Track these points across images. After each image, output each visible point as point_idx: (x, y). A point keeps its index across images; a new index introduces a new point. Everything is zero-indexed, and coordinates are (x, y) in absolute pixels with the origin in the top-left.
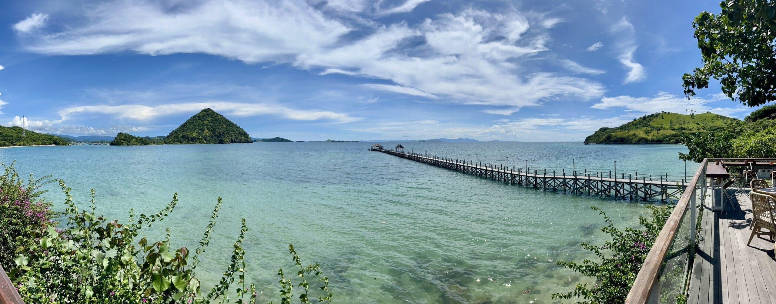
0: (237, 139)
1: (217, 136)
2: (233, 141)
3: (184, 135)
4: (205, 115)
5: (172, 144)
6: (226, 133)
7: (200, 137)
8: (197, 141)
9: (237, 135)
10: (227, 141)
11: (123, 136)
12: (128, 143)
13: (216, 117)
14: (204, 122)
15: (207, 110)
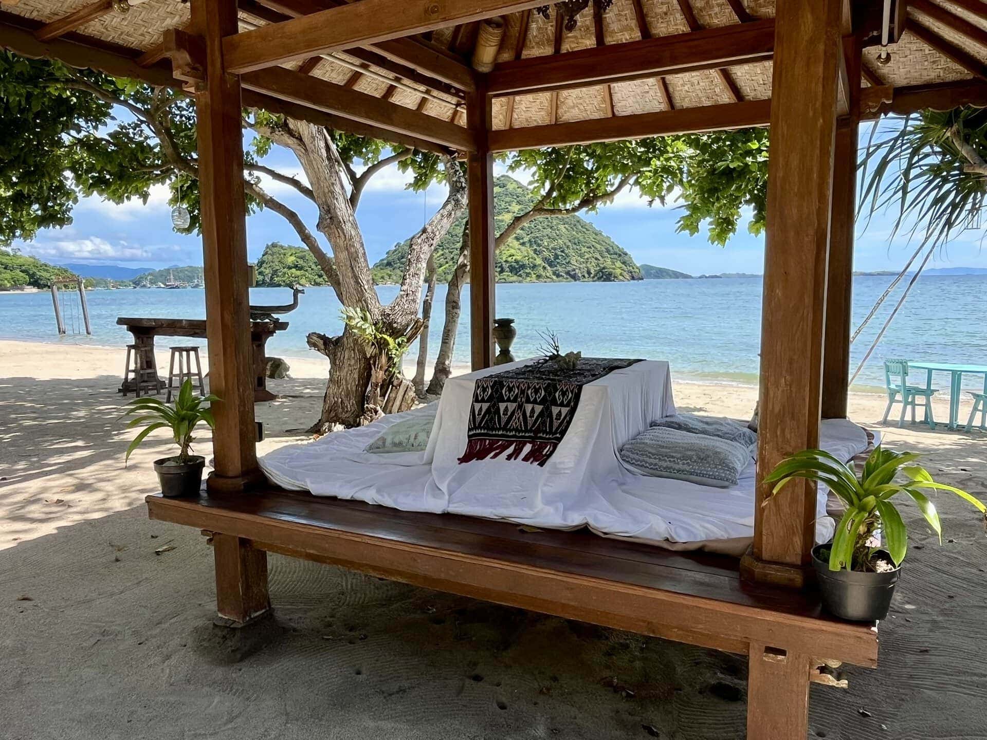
8: (530, 273)
9: (600, 258)
10: (621, 274)
11: (291, 255)
12: (317, 277)
13: (532, 202)
14: (500, 218)
15: (502, 181)
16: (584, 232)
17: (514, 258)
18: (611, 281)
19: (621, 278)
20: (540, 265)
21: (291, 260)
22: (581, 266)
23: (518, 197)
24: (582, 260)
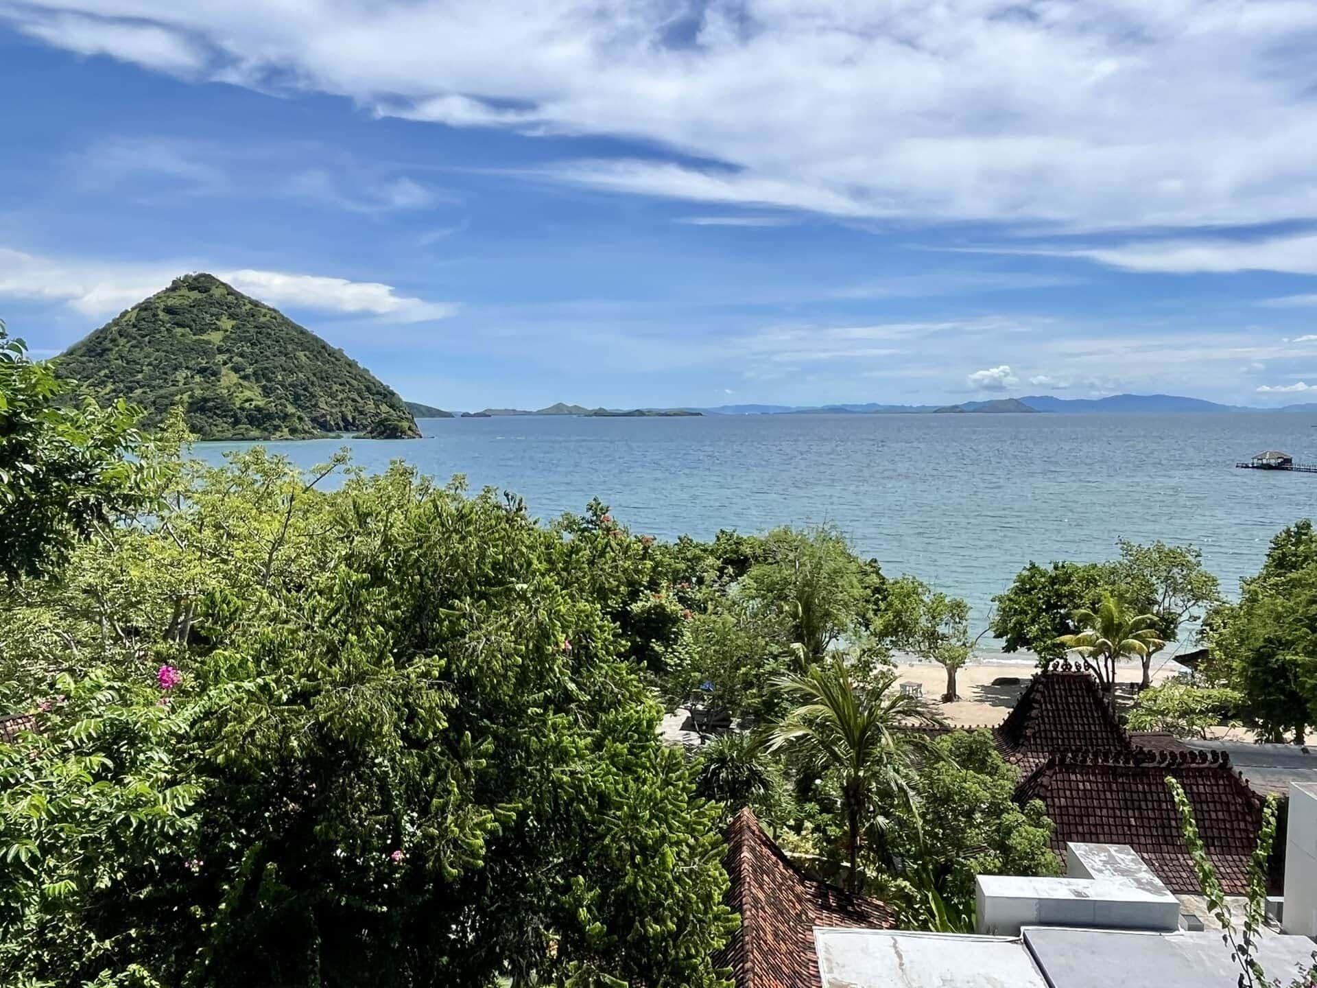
0: (361, 413)
3: (205, 400)
4: (196, 304)
6: (317, 390)
8: (279, 426)
9: (359, 399)
13: (253, 316)
14: (205, 337)
15: (202, 284)
16: (333, 363)
17: (254, 403)
19: (410, 433)
20: (293, 414)
22: (334, 411)
23: (229, 307)
24: (334, 402)
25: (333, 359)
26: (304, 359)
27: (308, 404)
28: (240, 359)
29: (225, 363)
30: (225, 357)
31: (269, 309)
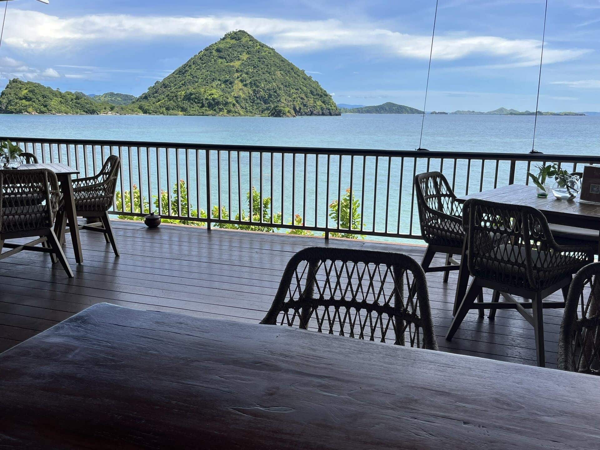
0: (305, 105)
1: (262, 98)
2: (298, 112)
3: (191, 94)
4: (232, 46)
5: (163, 113)
6: (281, 92)
7: (230, 100)
8: (223, 109)
10: (289, 112)
11: (26, 89)
12: (42, 107)
13: (259, 52)
14: (232, 64)
15: (238, 36)
17: (213, 96)
18: (280, 116)
19: (288, 114)
20: (230, 103)
21: (25, 92)
22: (289, 104)
23: (248, 48)
24: (290, 99)
25: (296, 75)
26: (279, 75)
27: (276, 100)
28: (246, 75)
29: (238, 78)
30: (239, 74)
31: (270, 48)
